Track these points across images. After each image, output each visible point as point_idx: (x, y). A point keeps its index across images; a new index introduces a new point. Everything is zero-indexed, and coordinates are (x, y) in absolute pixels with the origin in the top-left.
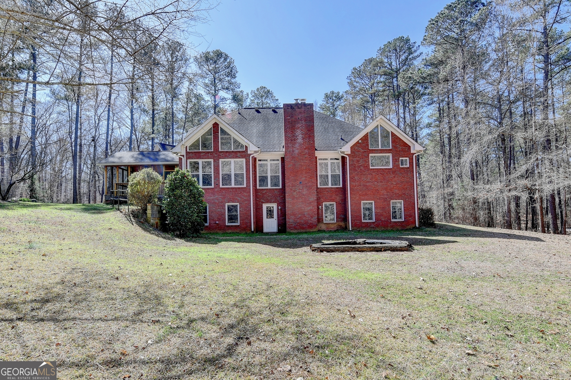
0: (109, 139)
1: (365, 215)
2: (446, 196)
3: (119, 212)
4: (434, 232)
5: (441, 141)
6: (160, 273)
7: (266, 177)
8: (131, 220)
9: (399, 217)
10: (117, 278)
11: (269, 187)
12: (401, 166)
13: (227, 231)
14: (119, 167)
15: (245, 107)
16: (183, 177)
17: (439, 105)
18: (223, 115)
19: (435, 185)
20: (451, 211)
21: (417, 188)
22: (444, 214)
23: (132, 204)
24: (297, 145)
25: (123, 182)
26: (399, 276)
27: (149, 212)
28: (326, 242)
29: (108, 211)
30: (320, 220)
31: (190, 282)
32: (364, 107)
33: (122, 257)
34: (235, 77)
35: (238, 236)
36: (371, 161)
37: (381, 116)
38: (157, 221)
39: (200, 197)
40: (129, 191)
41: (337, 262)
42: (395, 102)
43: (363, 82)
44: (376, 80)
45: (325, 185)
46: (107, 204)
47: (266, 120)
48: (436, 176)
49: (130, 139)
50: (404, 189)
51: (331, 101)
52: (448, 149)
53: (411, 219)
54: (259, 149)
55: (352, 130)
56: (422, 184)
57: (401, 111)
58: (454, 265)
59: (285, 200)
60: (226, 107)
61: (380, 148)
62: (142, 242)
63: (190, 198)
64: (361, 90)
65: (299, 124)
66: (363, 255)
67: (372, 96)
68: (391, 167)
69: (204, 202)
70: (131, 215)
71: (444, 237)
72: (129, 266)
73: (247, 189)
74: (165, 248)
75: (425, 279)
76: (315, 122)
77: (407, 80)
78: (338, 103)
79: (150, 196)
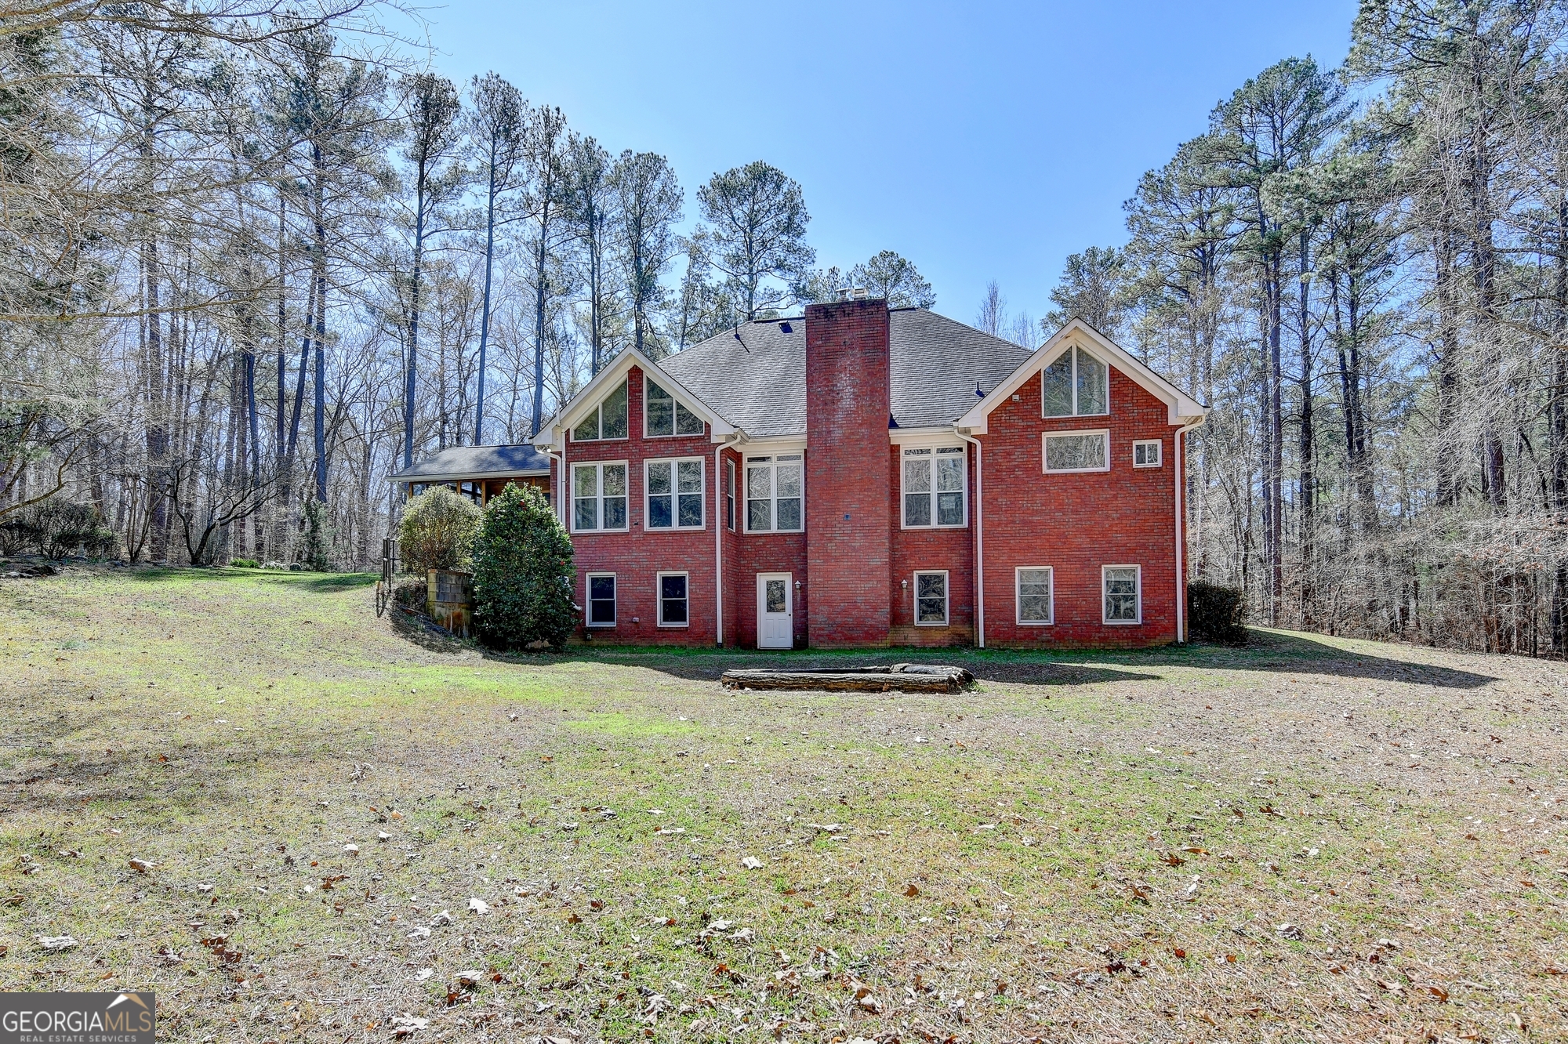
7: (765, 505)
9: (1128, 612)
11: (774, 529)
12: (1135, 465)
13: (659, 643)
24: (839, 417)
36: (1048, 453)
45: (920, 524)
50: (1142, 531)
53: (1163, 620)
54: (737, 430)
59: (807, 563)
61: (1075, 414)
65: (844, 359)
68: (1107, 468)
73: (708, 536)
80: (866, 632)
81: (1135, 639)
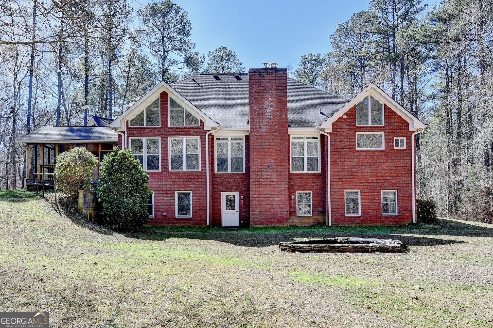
0: (32, 111)
1: (348, 207)
2: (452, 185)
3: (44, 200)
4: (436, 229)
5: (448, 116)
6: (94, 275)
7: (226, 160)
8: (59, 210)
9: (392, 210)
10: (42, 280)
11: (230, 171)
12: (395, 148)
13: (177, 225)
14: (43, 145)
15: (201, 73)
16: (124, 159)
17: (447, 71)
18: (173, 82)
19: (438, 172)
20: (458, 204)
21: (415, 175)
22: (449, 207)
23: (61, 191)
24: (265, 120)
25: (49, 163)
26: (389, 283)
27: (81, 200)
28: (299, 240)
29: (31, 199)
30: (292, 213)
31: (130, 285)
32: (352, 73)
33: (47, 255)
34: (189, 35)
35: (190, 231)
36: (358, 141)
37: (372, 85)
38: (91, 211)
39: (144, 183)
40: (57, 175)
41: (312, 264)
42: (390, 67)
43: (350, 42)
44: (367, 39)
45: (299, 170)
46: (30, 190)
47: (227, 88)
48: (440, 160)
49: (58, 111)
50: (398, 176)
51: (309, 65)
52: (457, 127)
53: (407, 214)
54: (218, 125)
55: (334, 102)
56: (421, 170)
57: (398, 79)
58: (459, 271)
59: (249, 188)
60: (177, 73)
61: (370, 124)
62: (73, 237)
63: (132, 184)
64: (348, 51)
65: (268, 95)
66: (345, 256)
67: (361, 59)
68: (383, 148)
69: (149, 189)
70: (58, 204)
71: (447, 236)
72: (56, 266)
73: (202, 174)
74: (101, 245)
75: (422, 287)
76: (288, 91)
77: (407, 39)
78: (318, 68)
79: (83, 181)
80: (278, 220)
81: (395, 222)
